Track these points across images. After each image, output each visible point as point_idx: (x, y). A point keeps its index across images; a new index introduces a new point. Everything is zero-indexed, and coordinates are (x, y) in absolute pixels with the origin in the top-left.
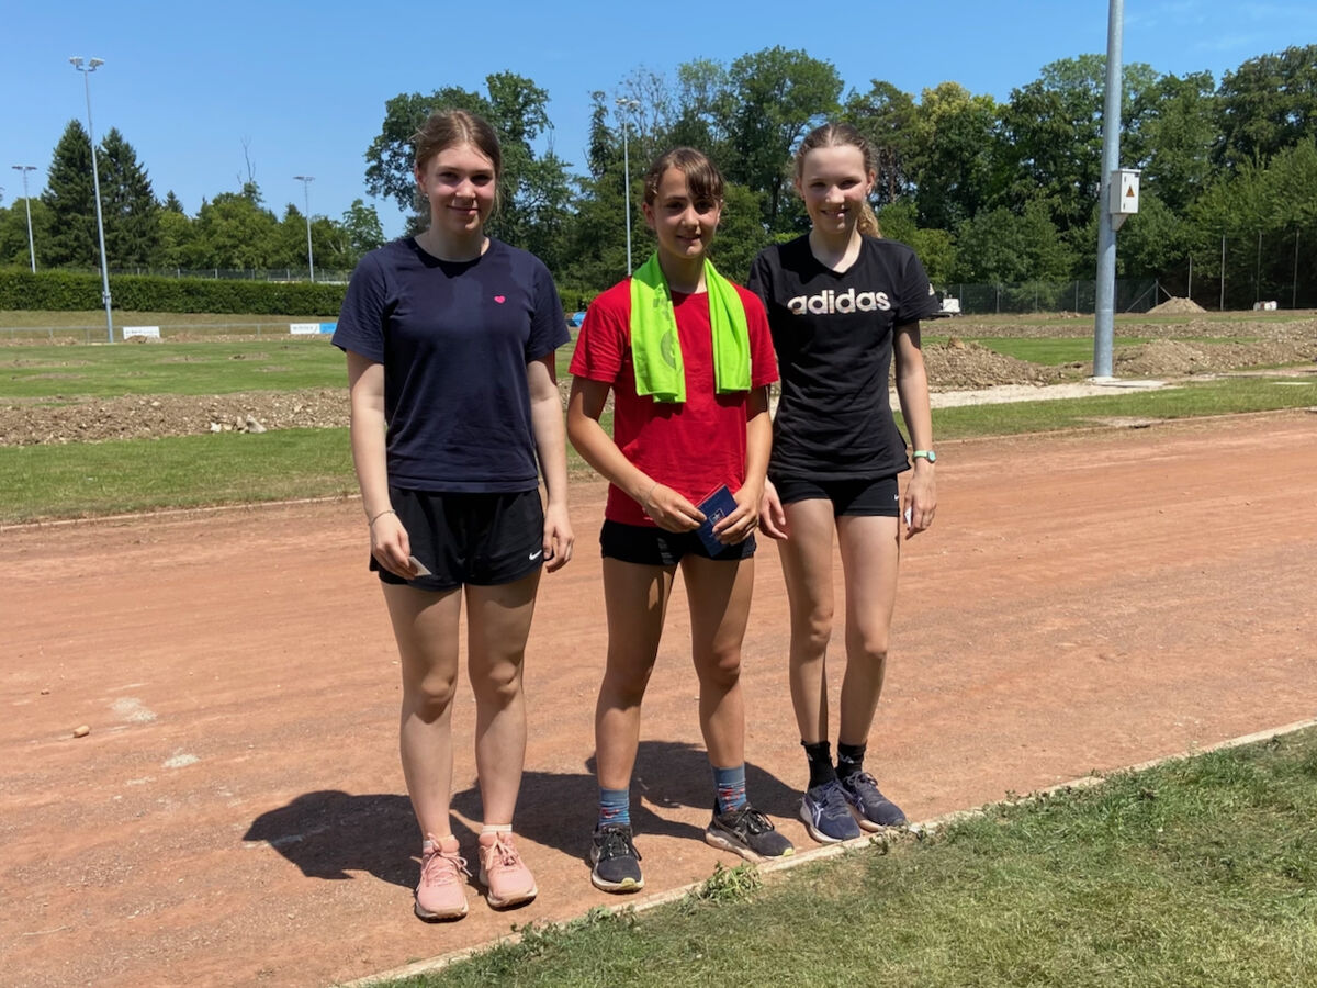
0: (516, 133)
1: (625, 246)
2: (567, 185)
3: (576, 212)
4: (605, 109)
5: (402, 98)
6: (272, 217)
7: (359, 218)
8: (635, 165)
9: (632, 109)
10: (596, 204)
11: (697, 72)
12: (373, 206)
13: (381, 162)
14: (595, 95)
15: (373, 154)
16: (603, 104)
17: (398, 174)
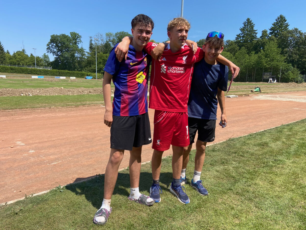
0: (76, 43)
1: (96, 65)
2: (85, 53)
3: (87, 58)
4: (92, 40)
5: (54, 35)
6: (27, 56)
7: (45, 57)
8: (97, 50)
9: (97, 40)
10: (90, 57)
11: (109, 35)
12: (48, 55)
13: (49, 47)
14: (90, 37)
15: (48, 45)
16: (92, 39)
17: (53, 49)
